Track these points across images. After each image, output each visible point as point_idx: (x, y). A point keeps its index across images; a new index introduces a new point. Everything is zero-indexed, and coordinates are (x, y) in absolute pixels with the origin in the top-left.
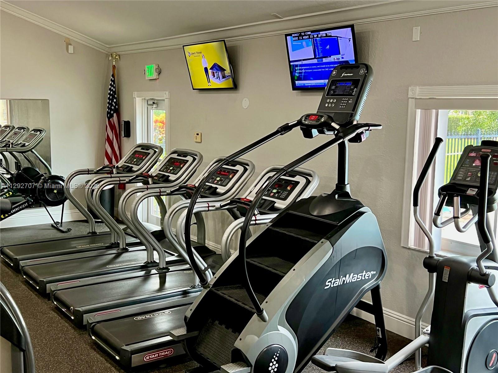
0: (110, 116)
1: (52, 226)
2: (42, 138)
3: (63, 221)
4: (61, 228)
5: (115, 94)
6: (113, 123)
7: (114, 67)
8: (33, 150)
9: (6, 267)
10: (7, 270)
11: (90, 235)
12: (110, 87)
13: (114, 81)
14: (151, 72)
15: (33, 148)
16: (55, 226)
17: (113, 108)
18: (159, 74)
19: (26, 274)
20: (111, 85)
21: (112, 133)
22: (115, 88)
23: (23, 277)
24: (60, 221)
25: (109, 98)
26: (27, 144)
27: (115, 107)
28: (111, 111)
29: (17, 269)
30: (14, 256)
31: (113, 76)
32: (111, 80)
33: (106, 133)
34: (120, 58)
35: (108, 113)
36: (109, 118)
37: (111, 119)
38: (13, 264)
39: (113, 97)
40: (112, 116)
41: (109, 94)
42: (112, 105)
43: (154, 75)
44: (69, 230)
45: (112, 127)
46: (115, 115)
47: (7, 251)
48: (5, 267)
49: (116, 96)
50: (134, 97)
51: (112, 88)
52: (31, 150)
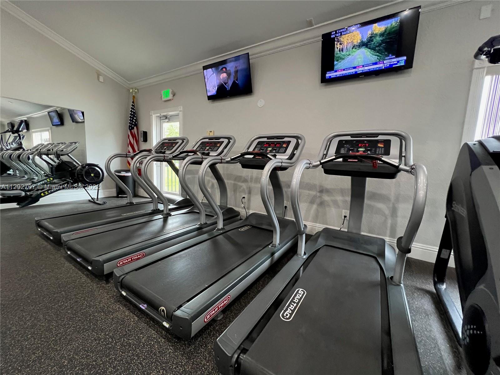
0: (131, 129)
1: (89, 201)
2: (77, 147)
3: (99, 197)
4: (97, 202)
5: (135, 114)
6: (133, 133)
7: (134, 97)
8: (69, 154)
9: (45, 240)
10: (45, 243)
11: (128, 204)
12: (131, 109)
13: (133, 106)
14: (166, 94)
15: (69, 153)
16: (92, 201)
17: (133, 123)
18: (174, 95)
19: (70, 249)
20: (132, 108)
21: (133, 139)
22: (134, 110)
23: (67, 253)
24: (96, 198)
25: (130, 117)
26: (64, 150)
27: (135, 123)
28: (132, 125)
29: (58, 242)
30: (54, 230)
31: (133, 102)
32: (132, 105)
33: (129, 140)
34: (138, 91)
35: (130, 126)
36: (130, 130)
37: (132, 131)
38: (53, 237)
39: (134, 116)
40: (133, 128)
41: (131, 114)
42: (133, 121)
43: (170, 96)
44: (105, 203)
45: (133, 136)
46: (135, 128)
47: (46, 224)
48: (43, 240)
49: (136, 115)
50: (151, 114)
51: (133, 110)
52: (67, 154)
